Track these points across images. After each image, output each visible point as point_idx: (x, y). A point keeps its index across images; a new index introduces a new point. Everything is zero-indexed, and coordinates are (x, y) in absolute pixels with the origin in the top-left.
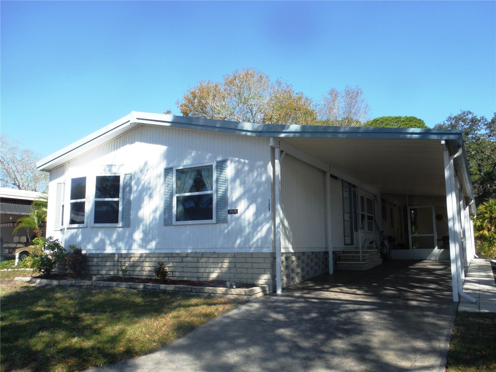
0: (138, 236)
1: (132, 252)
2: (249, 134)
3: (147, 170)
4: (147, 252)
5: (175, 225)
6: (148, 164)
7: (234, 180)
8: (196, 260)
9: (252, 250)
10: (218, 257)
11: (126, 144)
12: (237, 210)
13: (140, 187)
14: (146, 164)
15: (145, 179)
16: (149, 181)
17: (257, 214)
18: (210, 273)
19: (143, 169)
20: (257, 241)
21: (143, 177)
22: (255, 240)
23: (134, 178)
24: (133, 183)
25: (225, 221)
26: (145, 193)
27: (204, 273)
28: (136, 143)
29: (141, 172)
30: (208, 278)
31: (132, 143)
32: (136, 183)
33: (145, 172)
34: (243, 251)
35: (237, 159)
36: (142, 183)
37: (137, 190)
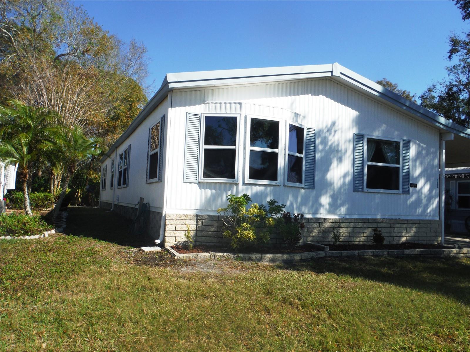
0: (325, 200)
1: (318, 216)
2: (441, 126)
3: (335, 131)
4: (336, 217)
5: (366, 192)
6: (336, 124)
7: (415, 160)
8: (389, 225)
9: (427, 218)
10: (408, 223)
11: (307, 94)
12: (416, 185)
13: (328, 148)
14: (334, 124)
15: (333, 139)
16: (336, 143)
17: (431, 190)
18: (401, 237)
19: (330, 129)
20: (430, 212)
21: (330, 138)
22: (429, 211)
23: (319, 135)
24: (318, 141)
25: (408, 192)
26: (332, 156)
27: (396, 238)
28: (321, 96)
29: (328, 131)
30: (399, 241)
31: (315, 95)
32: (322, 143)
33: (333, 133)
34: (422, 218)
35: (418, 142)
36: (330, 143)
37: (322, 150)
